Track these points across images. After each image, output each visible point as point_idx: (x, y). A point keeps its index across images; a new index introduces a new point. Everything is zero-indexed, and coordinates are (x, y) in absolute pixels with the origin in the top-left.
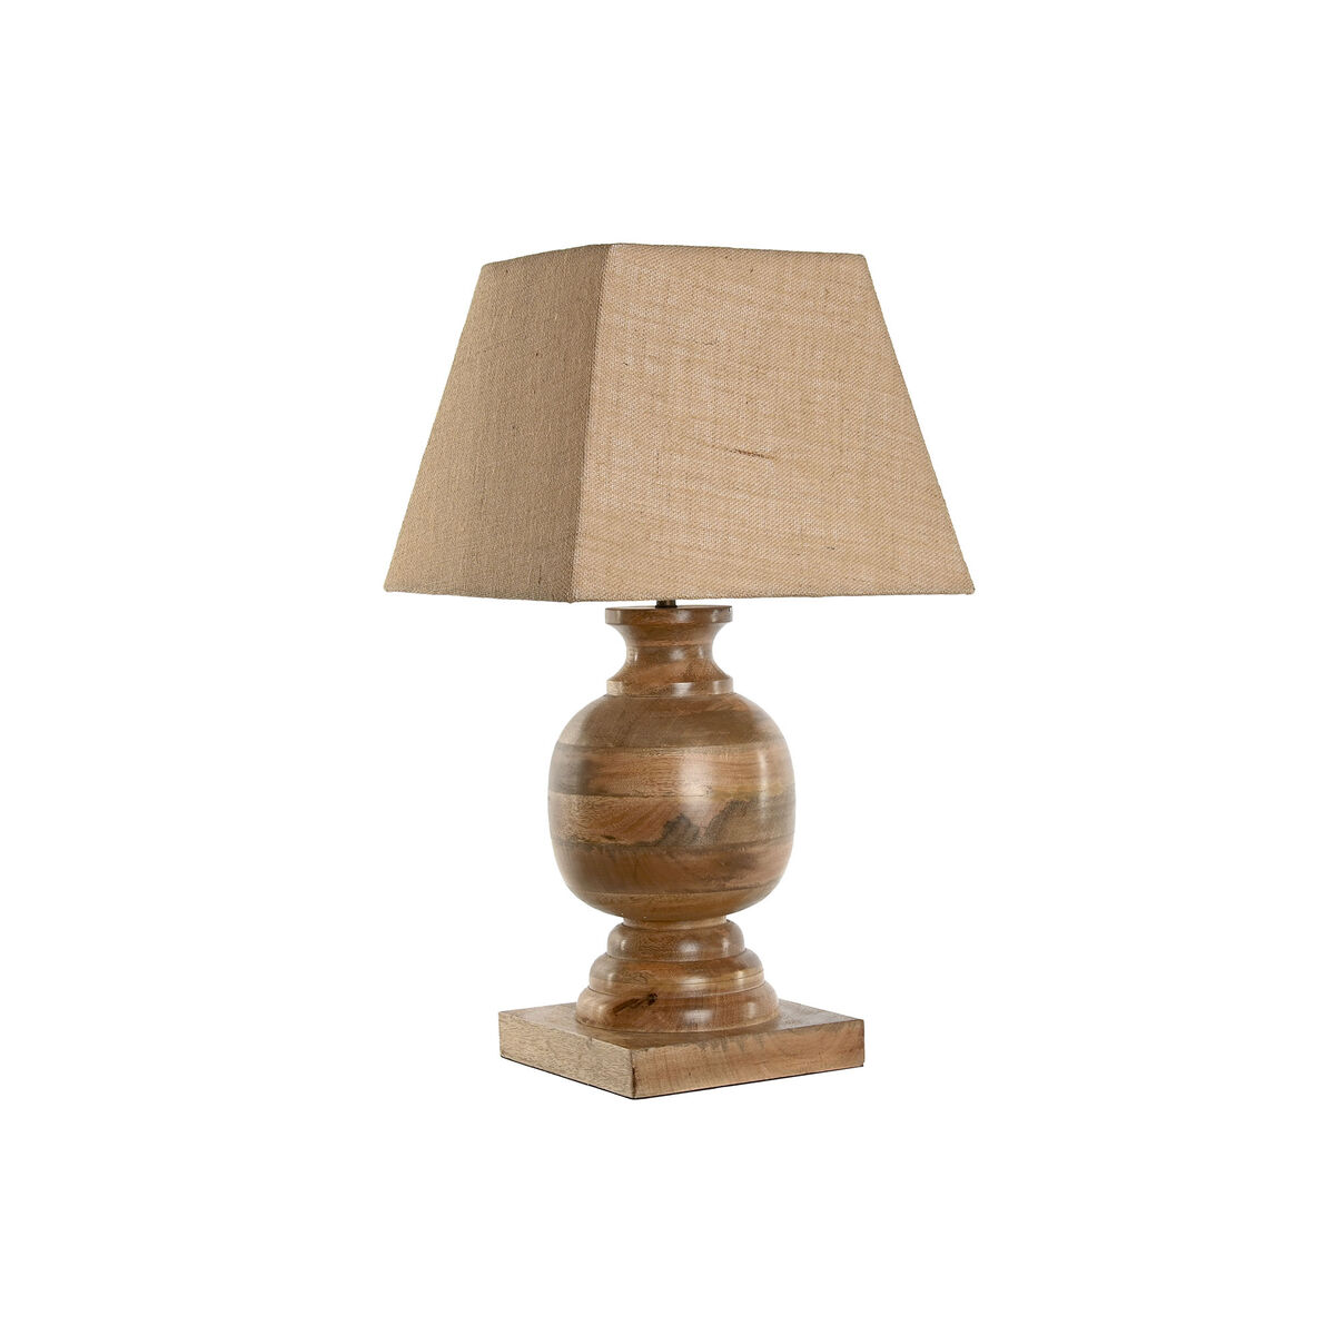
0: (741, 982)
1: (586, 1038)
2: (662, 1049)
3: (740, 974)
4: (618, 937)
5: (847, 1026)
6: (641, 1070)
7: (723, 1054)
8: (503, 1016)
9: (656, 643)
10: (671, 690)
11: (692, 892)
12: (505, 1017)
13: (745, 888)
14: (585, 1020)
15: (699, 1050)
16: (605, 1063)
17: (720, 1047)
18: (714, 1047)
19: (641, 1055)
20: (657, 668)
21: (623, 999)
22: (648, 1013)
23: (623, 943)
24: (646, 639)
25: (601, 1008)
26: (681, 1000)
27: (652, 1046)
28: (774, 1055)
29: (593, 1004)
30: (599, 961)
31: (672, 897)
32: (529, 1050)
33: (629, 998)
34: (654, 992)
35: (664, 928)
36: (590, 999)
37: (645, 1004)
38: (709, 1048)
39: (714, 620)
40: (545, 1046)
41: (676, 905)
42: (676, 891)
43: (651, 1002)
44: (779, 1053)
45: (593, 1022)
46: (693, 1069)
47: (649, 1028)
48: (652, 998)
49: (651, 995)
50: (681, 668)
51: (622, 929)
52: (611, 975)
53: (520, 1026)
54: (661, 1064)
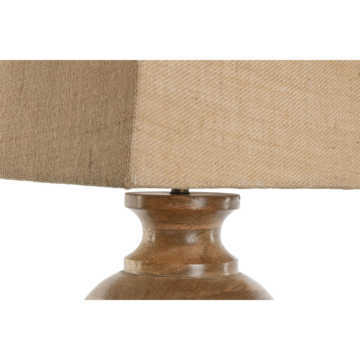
9: (175, 227)
10: (188, 270)
20: (176, 250)
24: (165, 222)
39: (227, 207)
50: (197, 251)
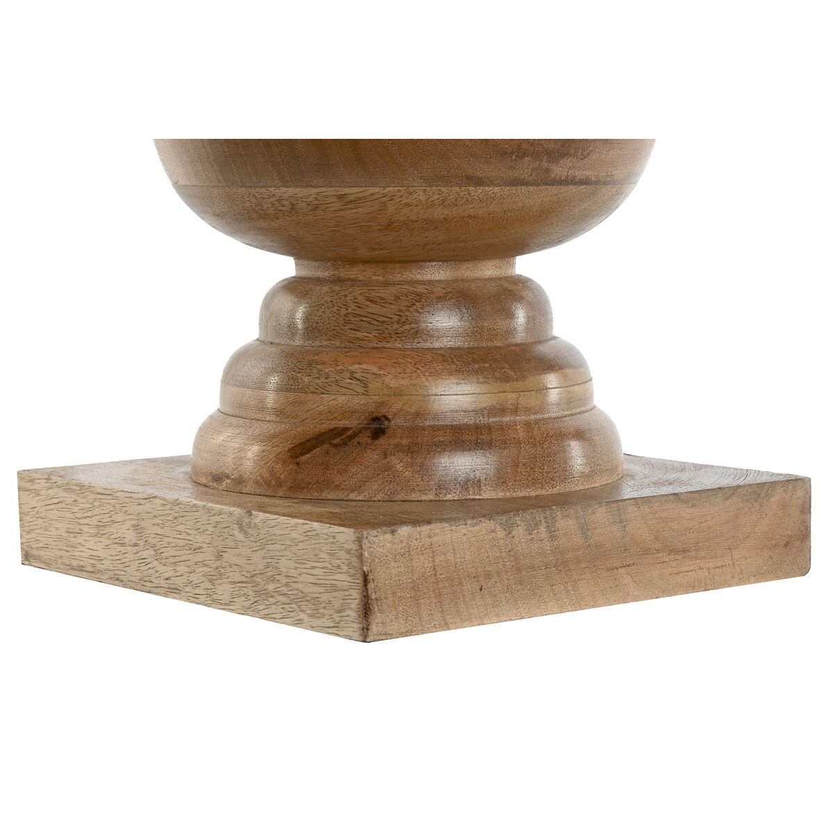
0: (554, 396)
1: (237, 511)
2: (425, 529)
3: (552, 380)
4: (286, 302)
5: (779, 490)
6: (383, 577)
7: (547, 546)
8: (28, 481)
11: (479, 182)
12: (32, 481)
13: (586, 182)
14: (218, 478)
15: (501, 534)
16: (286, 565)
17: (543, 529)
18: (530, 529)
19: (381, 542)
21: (313, 428)
22: (371, 457)
23: (300, 313)
25: (254, 450)
26: (440, 428)
27: (404, 522)
28: (647, 551)
29: (236, 444)
30: (240, 358)
31: (435, 193)
32: (90, 546)
33: (326, 426)
34: (383, 411)
35: (398, 277)
36: (229, 432)
37: (365, 439)
38: (519, 531)
40: (130, 536)
41: (439, 213)
42: (446, 180)
43: (378, 433)
44: (658, 546)
45: (240, 481)
46: (488, 576)
47: (375, 490)
48: (377, 426)
49: (376, 419)
52: (274, 380)
53: (69, 498)
54: (423, 563)
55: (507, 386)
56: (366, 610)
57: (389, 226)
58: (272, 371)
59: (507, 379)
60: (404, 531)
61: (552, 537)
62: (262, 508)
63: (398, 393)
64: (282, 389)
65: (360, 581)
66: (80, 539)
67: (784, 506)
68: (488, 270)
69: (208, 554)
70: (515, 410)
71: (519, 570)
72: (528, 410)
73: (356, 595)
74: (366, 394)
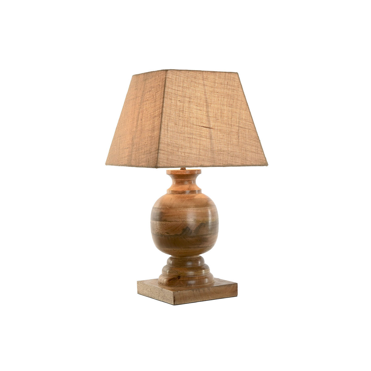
0: (204, 273)
1: (161, 288)
2: (182, 291)
3: (203, 271)
5: (233, 285)
6: (176, 297)
7: (199, 293)
8: (138, 282)
11: (190, 248)
13: (205, 247)
14: (161, 283)
15: (192, 292)
16: (166, 295)
19: (176, 293)
21: (171, 278)
22: (178, 281)
23: (171, 262)
25: (165, 280)
26: (187, 278)
27: (179, 290)
29: (163, 279)
30: (164, 267)
32: (145, 292)
33: (173, 277)
34: (180, 275)
35: (182, 258)
36: (162, 277)
37: (177, 279)
38: (195, 291)
39: (196, 173)
40: (150, 291)
41: (186, 252)
42: (186, 248)
44: (214, 292)
45: (163, 284)
46: (190, 297)
47: (178, 286)
48: (179, 277)
51: (171, 258)
52: (168, 271)
53: (143, 285)
54: (181, 295)
55: (196, 272)
56: (174, 301)
57: (180, 253)
58: (167, 270)
59: (196, 271)
60: (179, 292)
61: (199, 292)
62: (164, 288)
63: (181, 273)
64: (169, 272)
65: (173, 298)
66: (144, 290)
67: (233, 287)
68: (195, 257)
69: (158, 294)
70: (197, 275)
71: (195, 296)
72: (198, 275)
73: (173, 299)
74: (178, 273)
